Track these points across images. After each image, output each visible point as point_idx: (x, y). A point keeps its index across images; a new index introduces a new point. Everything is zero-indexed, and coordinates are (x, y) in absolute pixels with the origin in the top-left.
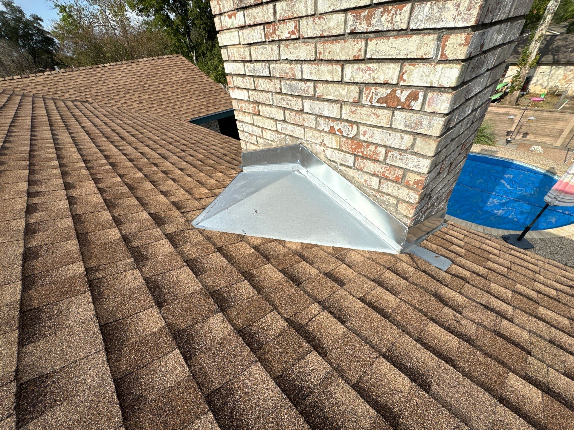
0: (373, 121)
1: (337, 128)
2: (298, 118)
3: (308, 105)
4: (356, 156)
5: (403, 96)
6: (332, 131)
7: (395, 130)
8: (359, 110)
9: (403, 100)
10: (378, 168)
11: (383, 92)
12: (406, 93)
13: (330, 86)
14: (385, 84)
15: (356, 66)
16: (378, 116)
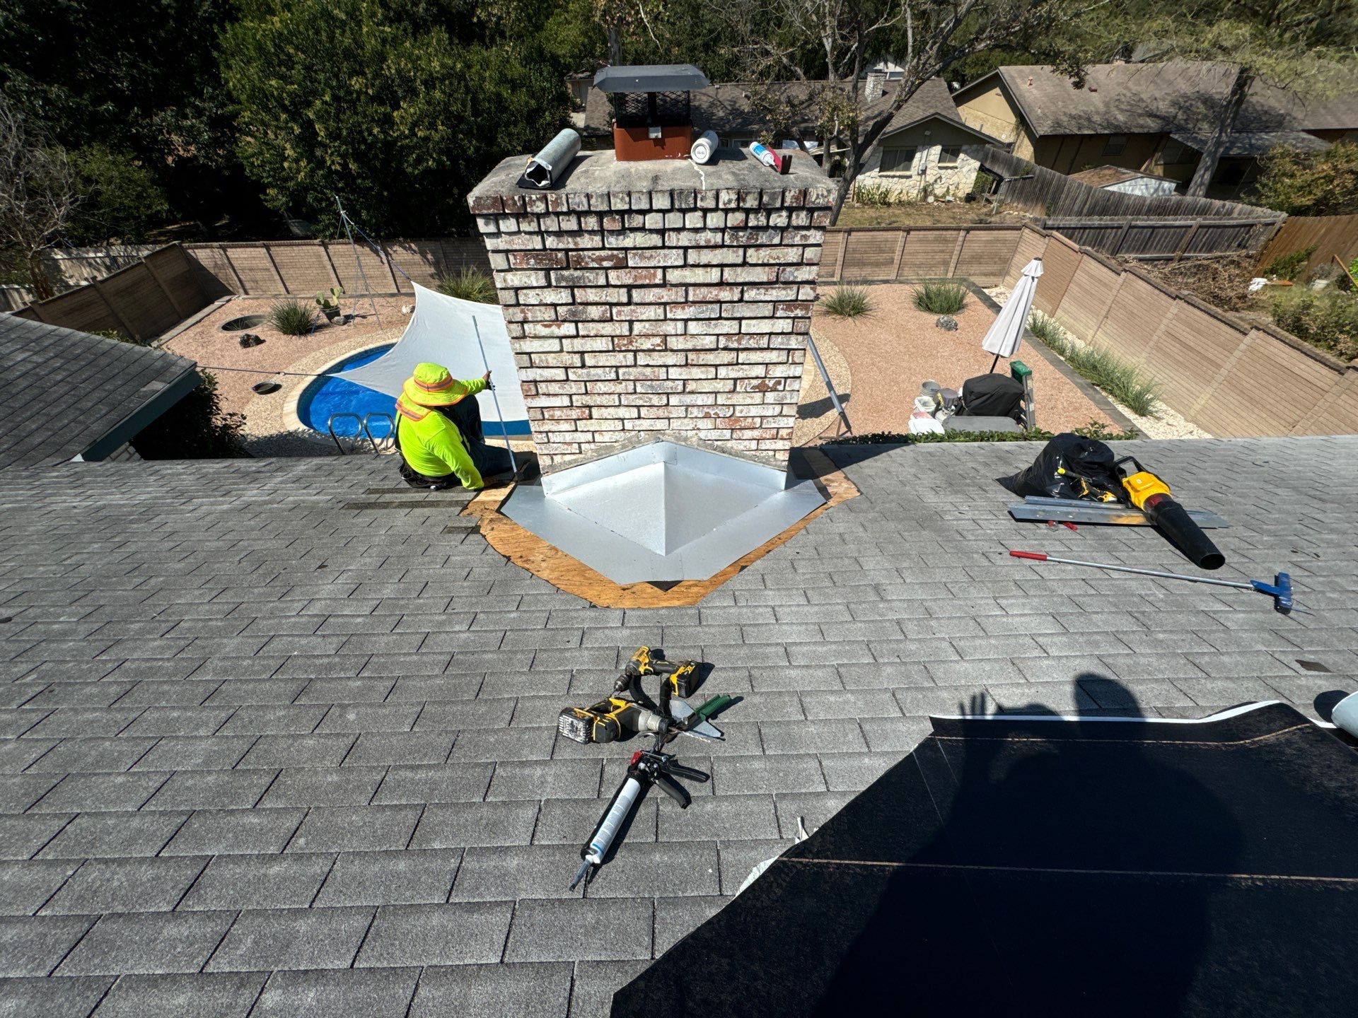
0: (749, 401)
1: (712, 412)
2: (661, 413)
3: (674, 400)
4: (732, 429)
5: (771, 383)
6: (707, 416)
7: (767, 404)
8: (735, 396)
9: (771, 385)
10: (756, 433)
11: (755, 382)
12: (773, 382)
13: (704, 383)
14: (757, 378)
15: (730, 368)
16: (752, 398)
